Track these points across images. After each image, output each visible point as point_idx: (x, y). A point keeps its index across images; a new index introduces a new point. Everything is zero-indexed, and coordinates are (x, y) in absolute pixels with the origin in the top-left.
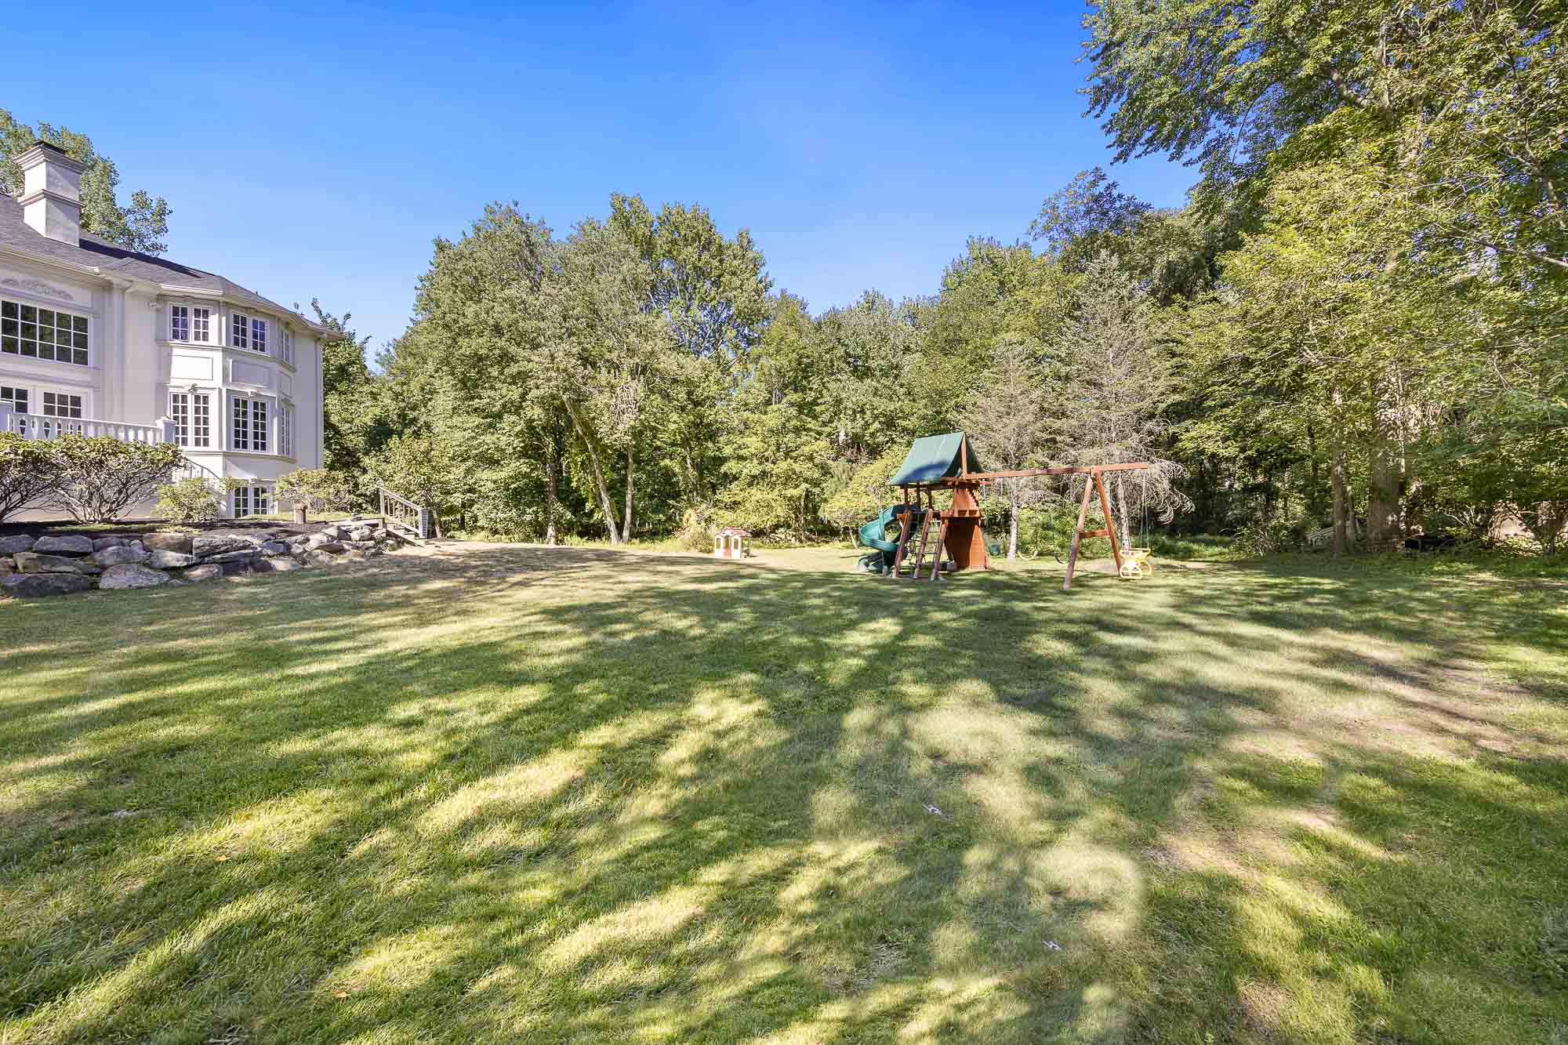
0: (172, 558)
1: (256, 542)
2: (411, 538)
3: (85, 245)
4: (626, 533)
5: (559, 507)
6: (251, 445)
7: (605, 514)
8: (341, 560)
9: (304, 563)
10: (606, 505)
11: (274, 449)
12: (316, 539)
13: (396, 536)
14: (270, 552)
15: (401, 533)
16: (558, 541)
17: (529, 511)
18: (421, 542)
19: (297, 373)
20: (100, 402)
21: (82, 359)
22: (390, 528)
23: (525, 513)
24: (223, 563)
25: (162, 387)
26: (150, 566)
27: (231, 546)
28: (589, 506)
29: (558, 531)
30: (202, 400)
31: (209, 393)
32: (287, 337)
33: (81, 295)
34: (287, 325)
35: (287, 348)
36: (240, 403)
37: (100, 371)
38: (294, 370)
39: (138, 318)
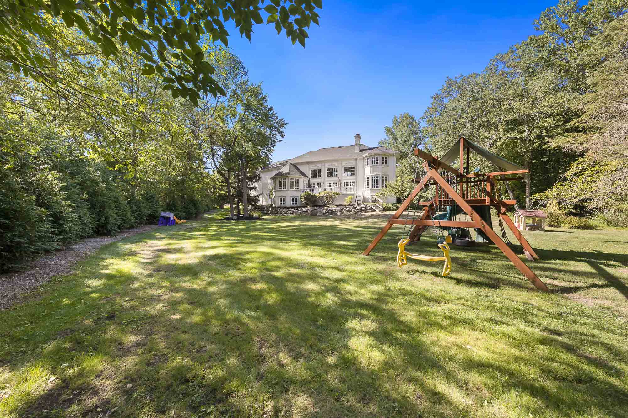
3: (361, 151)
11: (380, 188)
21: (354, 175)
25: (364, 176)
31: (369, 176)
32: (386, 158)
33: (354, 163)
34: (385, 155)
35: (386, 161)
36: (373, 177)
37: (356, 176)
38: (389, 166)
39: (360, 164)
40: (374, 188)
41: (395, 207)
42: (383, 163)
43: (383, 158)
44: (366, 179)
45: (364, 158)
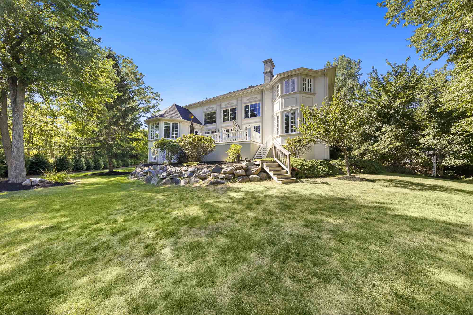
6: (290, 131)
19: (317, 95)
21: (259, 115)
25: (273, 117)
30: (278, 118)
31: (279, 114)
32: (310, 81)
33: (259, 97)
34: (307, 75)
35: (310, 85)
36: (287, 115)
37: (262, 116)
38: (314, 94)
40: (287, 134)
41: (326, 169)
42: (304, 89)
43: (304, 80)
44: (275, 119)
45: (272, 87)
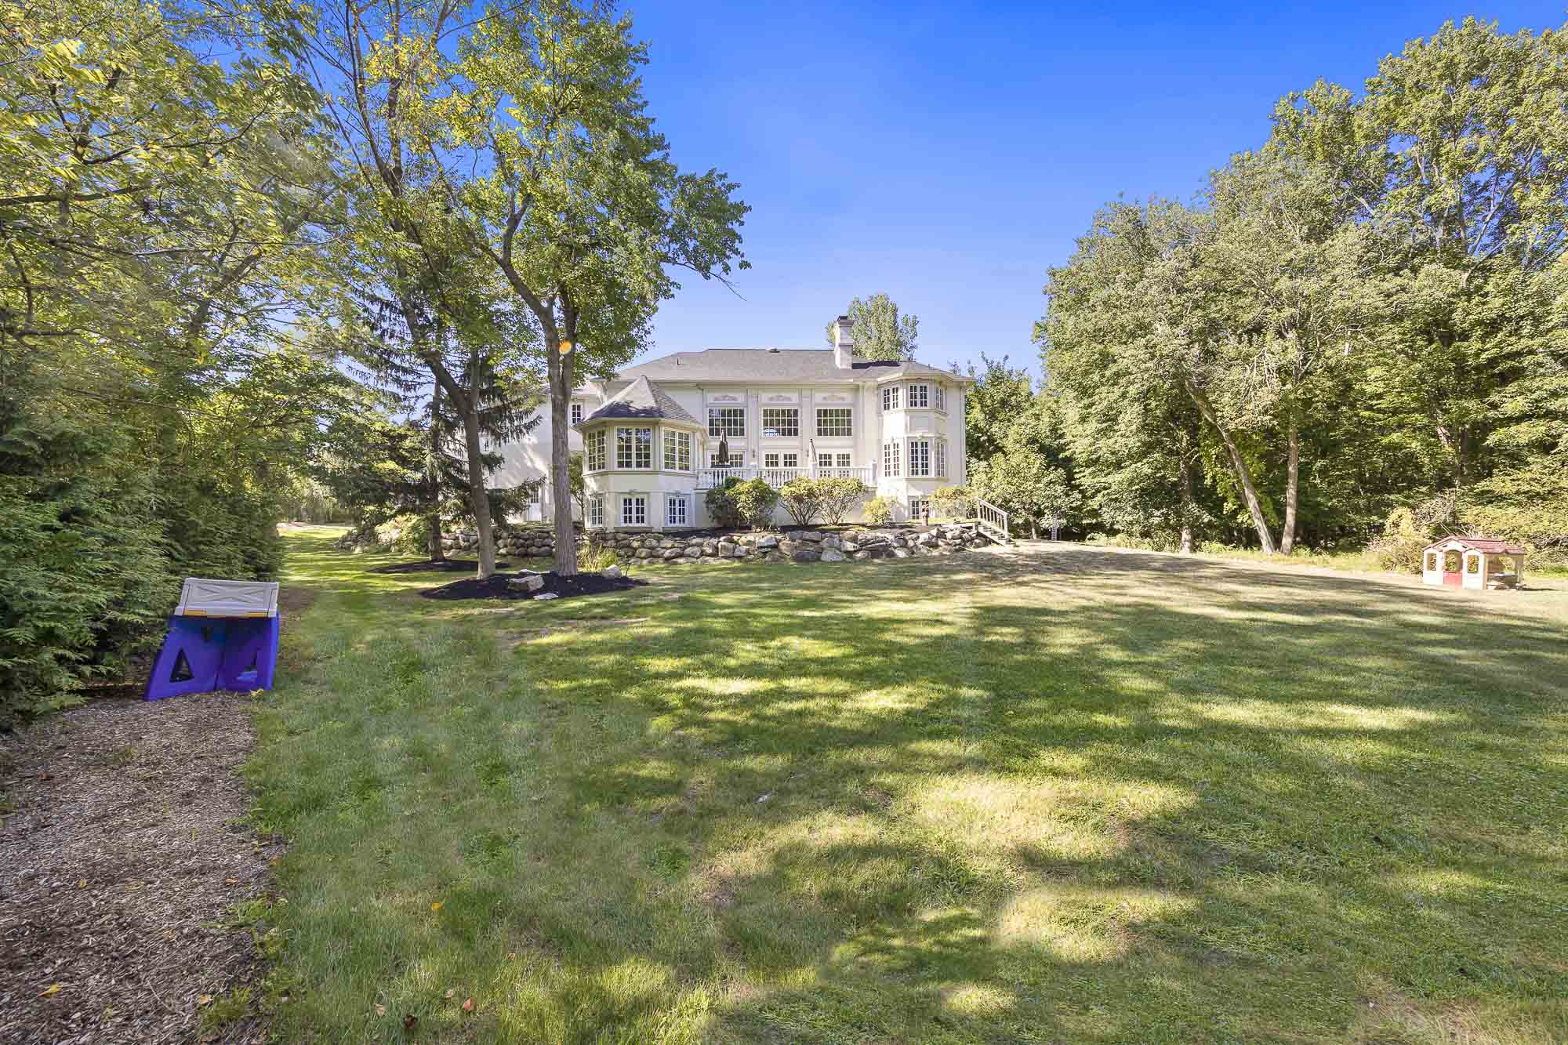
0: (850, 546)
1: (891, 537)
2: (995, 538)
3: (855, 366)
4: (1287, 541)
5: (1193, 507)
6: (920, 472)
7: (1253, 517)
8: (935, 553)
9: (913, 553)
10: (1252, 503)
11: (932, 474)
12: (923, 537)
13: (985, 537)
14: (895, 545)
15: (988, 534)
16: (1194, 548)
17: (1157, 513)
18: (1003, 542)
19: (949, 417)
20: (857, 456)
21: (849, 434)
22: (981, 530)
23: (1152, 515)
24: (871, 550)
25: (879, 441)
26: (840, 550)
27: (876, 540)
28: (1228, 507)
29: (1195, 537)
30: (896, 446)
31: (898, 440)
32: (941, 392)
33: (848, 397)
34: (940, 384)
35: (941, 400)
36: (914, 444)
37: (856, 438)
39: (869, 403)
40: (915, 477)
42: (937, 405)
43: (937, 390)
44: (890, 447)
45: (879, 386)
